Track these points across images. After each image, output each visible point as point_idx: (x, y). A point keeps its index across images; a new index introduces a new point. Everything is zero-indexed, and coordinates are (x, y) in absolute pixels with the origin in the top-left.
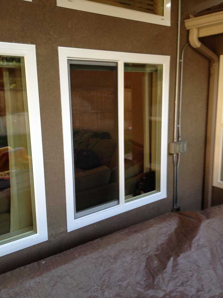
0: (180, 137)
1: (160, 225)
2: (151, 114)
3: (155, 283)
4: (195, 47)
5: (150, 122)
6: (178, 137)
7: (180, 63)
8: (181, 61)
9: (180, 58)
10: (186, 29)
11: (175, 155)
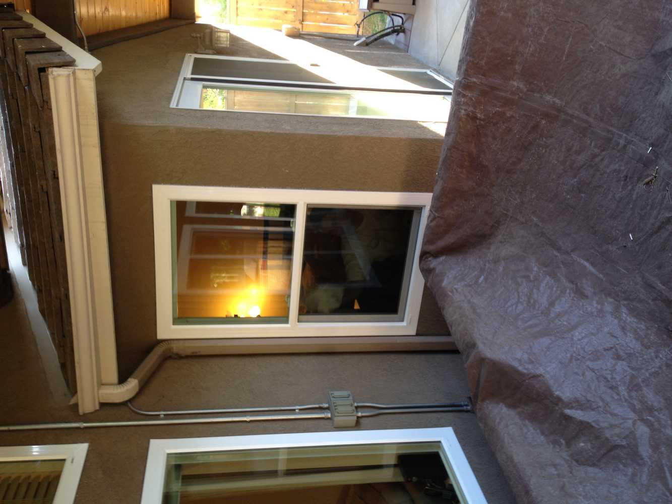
0: (321, 405)
1: (506, 440)
2: (273, 474)
3: (624, 443)
4: (137, 389)
5: (290, 473)
6: (321, 409)
7: (167, 417)
8: (162, 416)
9: (157, 417)
10: (98, 410)
11: (360, 414)
